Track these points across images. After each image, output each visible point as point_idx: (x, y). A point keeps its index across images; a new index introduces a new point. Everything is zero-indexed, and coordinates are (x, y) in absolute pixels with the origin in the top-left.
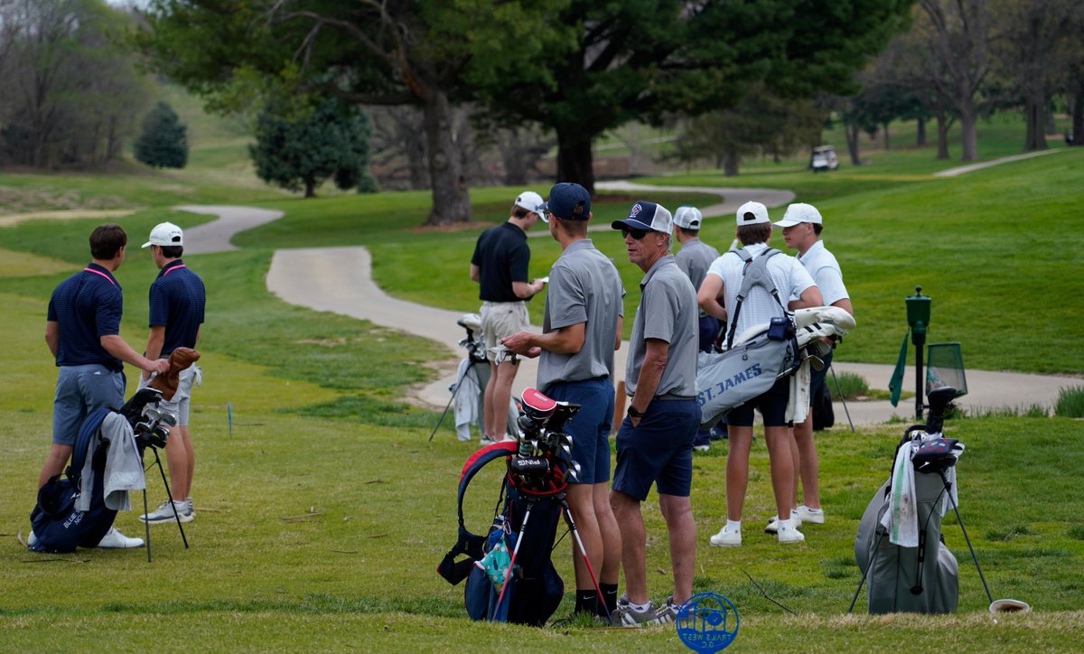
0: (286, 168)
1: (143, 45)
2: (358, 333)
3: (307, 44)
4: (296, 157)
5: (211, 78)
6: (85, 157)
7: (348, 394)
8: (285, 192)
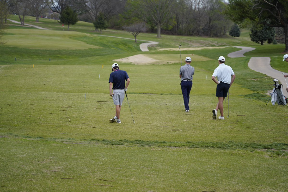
0: (257, 39)
1: (226, 14)
2: (262, 77)
3: (260, 14)
4: (259, 37)
5: (240, 21)
6: (219, 34)
7: (256, 92)
8: (257, 44)
